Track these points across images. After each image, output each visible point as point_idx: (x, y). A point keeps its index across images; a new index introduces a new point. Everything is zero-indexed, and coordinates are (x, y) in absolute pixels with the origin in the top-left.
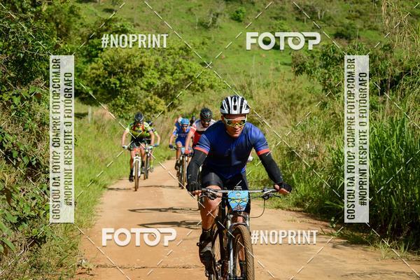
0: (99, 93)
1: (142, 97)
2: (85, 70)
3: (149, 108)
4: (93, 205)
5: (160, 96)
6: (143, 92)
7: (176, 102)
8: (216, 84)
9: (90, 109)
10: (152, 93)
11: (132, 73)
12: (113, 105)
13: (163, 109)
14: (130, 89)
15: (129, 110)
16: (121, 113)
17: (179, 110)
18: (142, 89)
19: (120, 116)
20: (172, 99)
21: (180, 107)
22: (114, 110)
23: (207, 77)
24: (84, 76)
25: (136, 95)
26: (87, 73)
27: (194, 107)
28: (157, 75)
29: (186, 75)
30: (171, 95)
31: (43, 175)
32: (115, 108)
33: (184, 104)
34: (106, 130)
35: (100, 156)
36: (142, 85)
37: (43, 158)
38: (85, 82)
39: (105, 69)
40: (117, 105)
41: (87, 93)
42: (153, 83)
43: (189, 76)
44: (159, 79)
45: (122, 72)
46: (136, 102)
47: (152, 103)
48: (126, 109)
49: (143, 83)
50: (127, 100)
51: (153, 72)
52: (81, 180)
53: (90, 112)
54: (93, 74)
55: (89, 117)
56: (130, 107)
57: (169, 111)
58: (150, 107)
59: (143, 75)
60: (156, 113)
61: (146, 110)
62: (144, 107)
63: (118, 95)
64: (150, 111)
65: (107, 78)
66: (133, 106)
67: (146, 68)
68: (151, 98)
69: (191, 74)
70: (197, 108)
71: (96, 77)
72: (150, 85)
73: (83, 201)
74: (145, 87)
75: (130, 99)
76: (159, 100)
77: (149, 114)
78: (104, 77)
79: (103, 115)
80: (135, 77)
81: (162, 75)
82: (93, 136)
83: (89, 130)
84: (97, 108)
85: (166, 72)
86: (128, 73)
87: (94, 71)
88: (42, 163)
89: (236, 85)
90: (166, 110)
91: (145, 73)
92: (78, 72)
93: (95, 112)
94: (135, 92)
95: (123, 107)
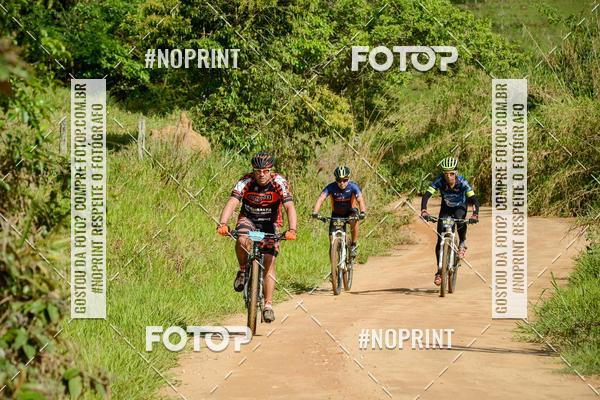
0: (166, 79)
1: (285, 90)
2: (129, 16)
3: (306, 120)
4: (152, 389)
5: (336, 88)
6: (289, 74)
7: (379, 101)
8: (492, 54)
9: (141, 123)
10: (315, 76)
11: (259, 23)
12: (207, 113)
13: (344, 125)
14: (253, 69)
15: (248, 125)
16: (228, 134)
17: (388, 125)
18: (285, 67)
19: (225, 143)
20: (369, 95)
21: (392, 118)
22: (211, 125)
23: (467, 34)
24: (126, 33)
25: (271, 85)
26: (132, 23)
27: (430, 116)
28: (327, 30)
29: (407, 28)
30: (367, 85)
31: (16, 306)
32: (210, 121)
33: (403, 108)
34: (187, 181)
35: (171, 253)
36: (286, 56)
37: (17, 258)
38: (130, 50)
39: (183, 12)
40: (218, 114)
41: (134, 80)
42: (317, 51)
43: (416, 32)
44: (333, 39)
45: (231, 20)
46: (268, 104)
47: (313, 106)
48: (240, 124)
49: (288, 49)
50: (245, 99)
51: (317, 20)
52: (118, 321)
53: (142, 133)
54: (151, 25)
55: (140, 147)
56: (254, 117)
57: (360, 128)
58: (310, 118)
59: (288, 29)
60: (324, 133)
61: (296, 126)
62: (291, 119)
63: (220, 83)
64: (308, 130)
65: (188, 37)
66: (262, 114)
67: (298, 9)
68: (312, 94)
69: (422, 26)
70: (439, 119)
71: (160, 35)
72: (309, 57)
73: (124, 377)
74: (295, 62)
75: (253, 95)
76: (334, 97)
77: (305, 137)
78: (180, 34)
79: (180, 139)
80: (267, 34)
81: (341, 28)
82: (151, 198)
83: (141, 182)
84: (161, 120)
85: (353, 21)
86: (248, 24)
87: (154, 17)
88: (15, 273)
89: (546, 57)
90: (353, 127)
91: (295, 25)
92: (108, 20)
93: (156, 132)
94: (267, 77)
95: (233, 118)
